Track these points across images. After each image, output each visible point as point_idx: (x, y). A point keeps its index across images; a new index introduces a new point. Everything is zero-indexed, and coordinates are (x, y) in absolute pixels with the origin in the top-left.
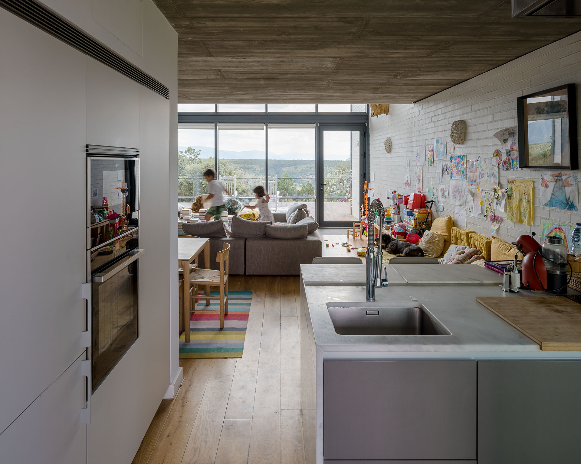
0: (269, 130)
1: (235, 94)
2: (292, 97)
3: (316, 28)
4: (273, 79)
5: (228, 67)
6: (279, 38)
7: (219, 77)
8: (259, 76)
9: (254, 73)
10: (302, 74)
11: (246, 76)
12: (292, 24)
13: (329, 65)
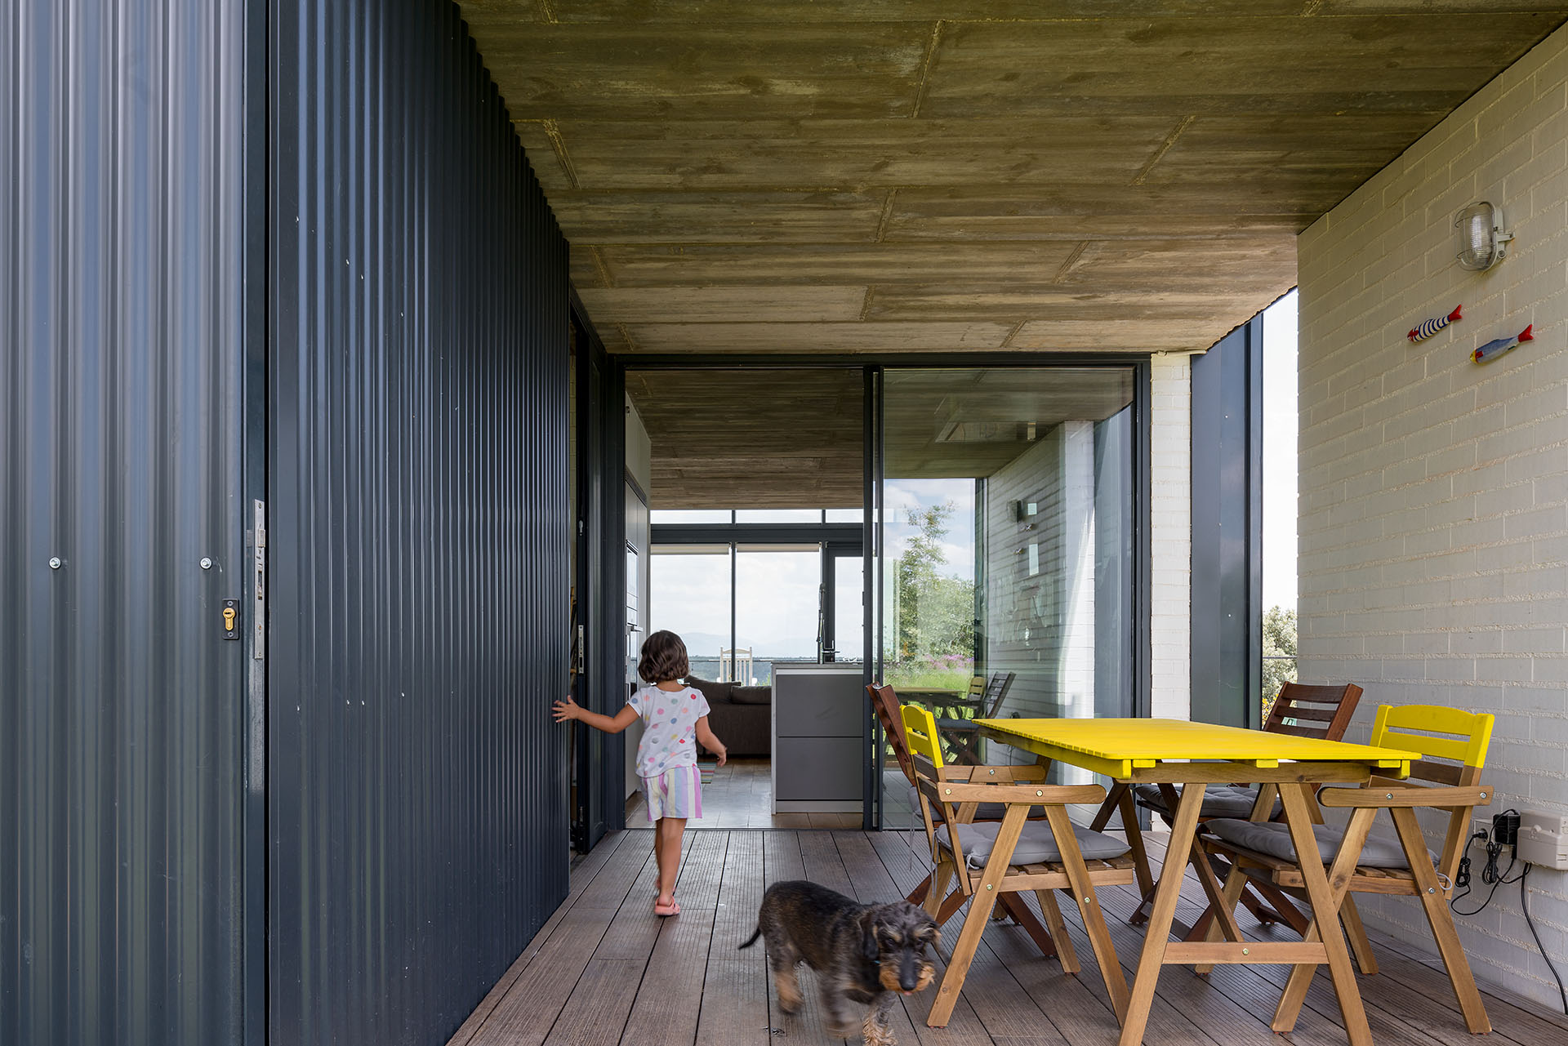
0: (737, 554)
1: (692, 496)
2: (772, 499)
3: (787, 437)
4: (746, 478)
5: (692, 466)
6: (752, 444)
7: (676, 477)
8: (729, 474)
9: (722, 472)
10: (781, 472)
11: (710, 475)
12: (763, 435)
13: (811, 464)
